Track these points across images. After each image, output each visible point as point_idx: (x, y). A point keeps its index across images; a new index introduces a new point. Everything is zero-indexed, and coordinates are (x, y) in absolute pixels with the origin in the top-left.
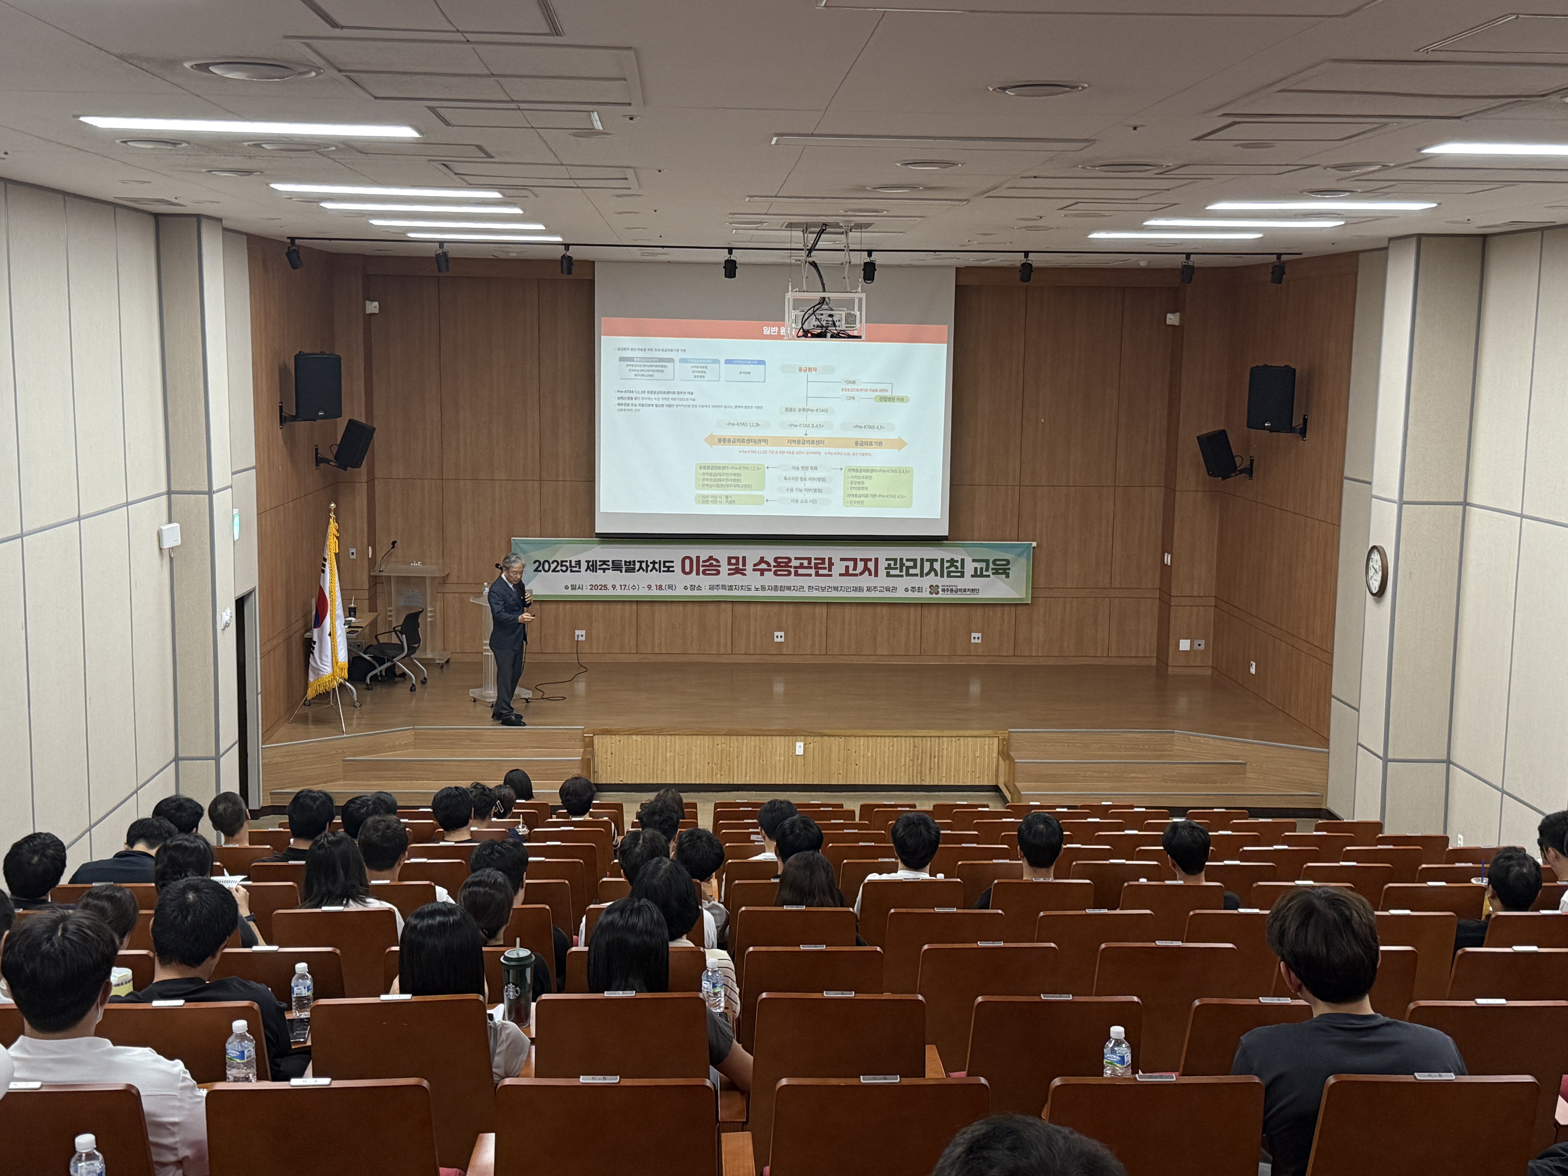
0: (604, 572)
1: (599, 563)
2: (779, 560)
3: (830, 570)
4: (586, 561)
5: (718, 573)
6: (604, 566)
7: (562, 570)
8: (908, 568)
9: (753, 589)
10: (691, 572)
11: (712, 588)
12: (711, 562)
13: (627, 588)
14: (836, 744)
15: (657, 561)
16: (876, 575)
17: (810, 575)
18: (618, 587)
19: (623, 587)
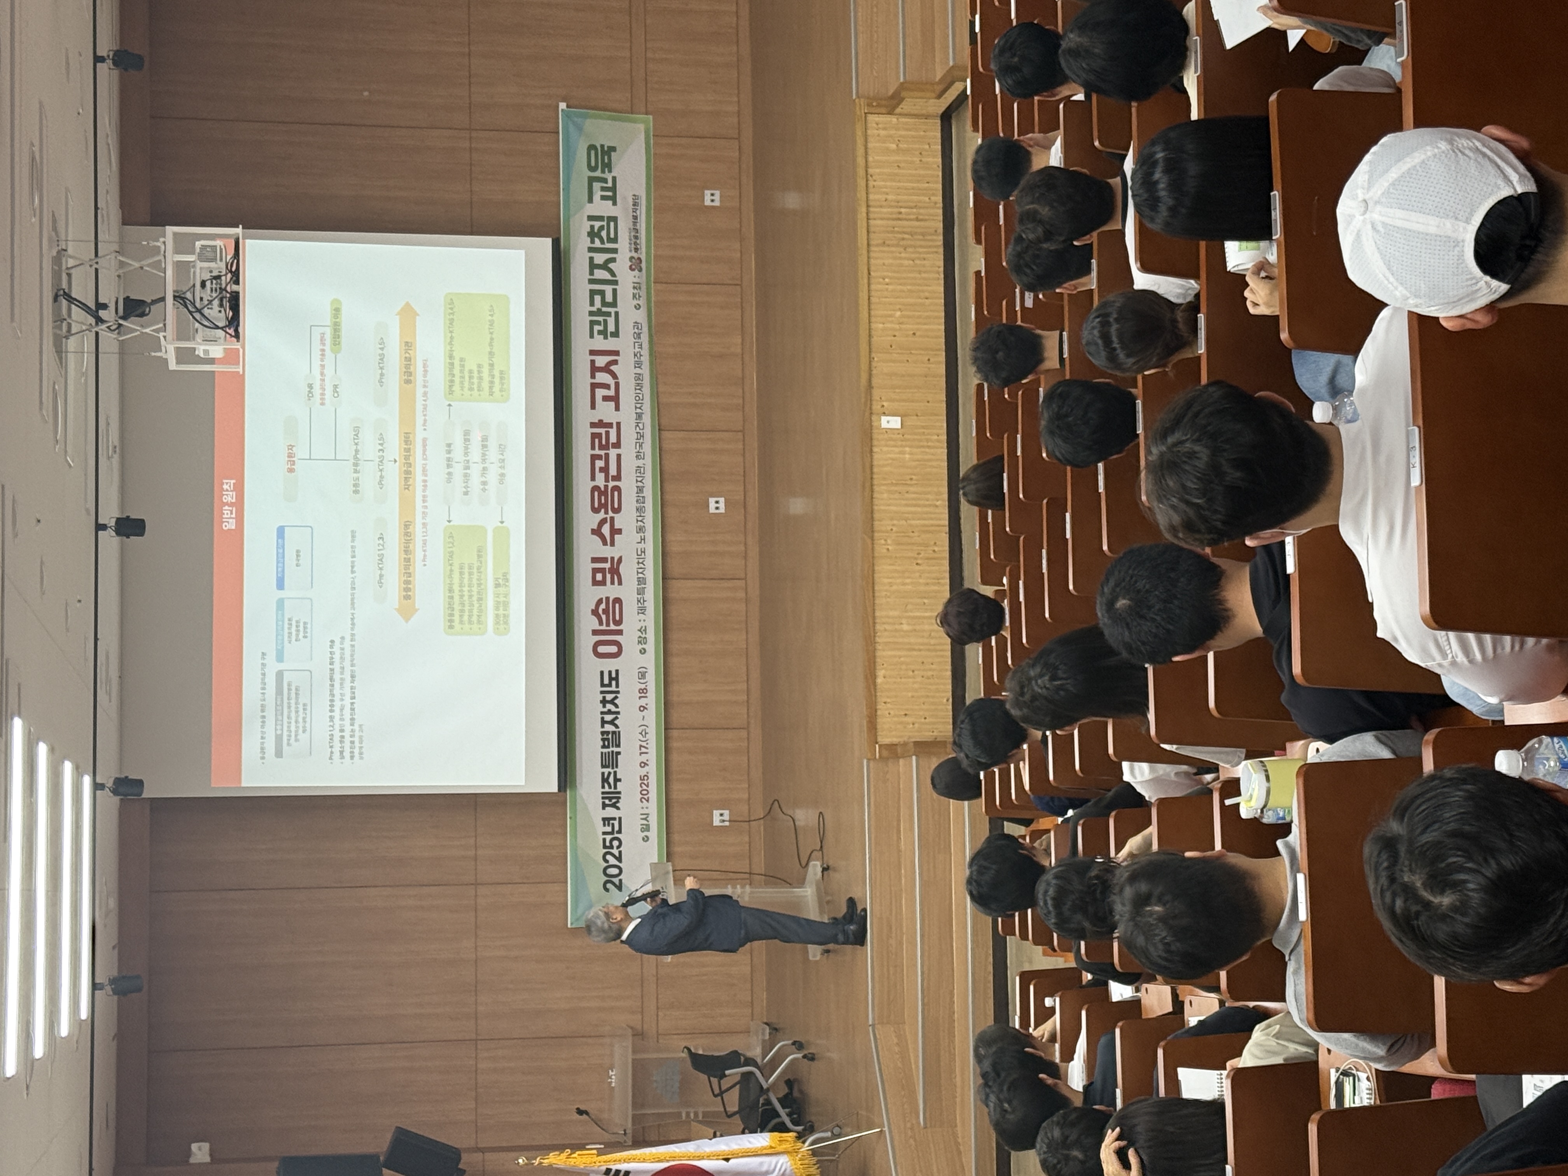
0: (620, 780)
1: (607, 789)
2: (596, 505)
3: (610, 425)
4: (604, 808)
5: (618, 600)
6: (611, 780)
7: (618, 847)
8: (604, 303)
9: (642, 545)
10: (617, 644)
11: (642, 610)
12: (600, 611)
13: (644, 744)
14: (881, 367)
15: (600, 697)
16: (617, 353)
17: (619, 456)
18: (644, 758)
19: (643, 750)
